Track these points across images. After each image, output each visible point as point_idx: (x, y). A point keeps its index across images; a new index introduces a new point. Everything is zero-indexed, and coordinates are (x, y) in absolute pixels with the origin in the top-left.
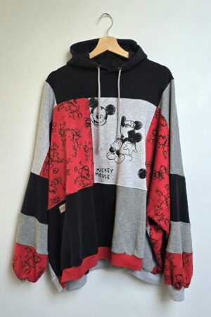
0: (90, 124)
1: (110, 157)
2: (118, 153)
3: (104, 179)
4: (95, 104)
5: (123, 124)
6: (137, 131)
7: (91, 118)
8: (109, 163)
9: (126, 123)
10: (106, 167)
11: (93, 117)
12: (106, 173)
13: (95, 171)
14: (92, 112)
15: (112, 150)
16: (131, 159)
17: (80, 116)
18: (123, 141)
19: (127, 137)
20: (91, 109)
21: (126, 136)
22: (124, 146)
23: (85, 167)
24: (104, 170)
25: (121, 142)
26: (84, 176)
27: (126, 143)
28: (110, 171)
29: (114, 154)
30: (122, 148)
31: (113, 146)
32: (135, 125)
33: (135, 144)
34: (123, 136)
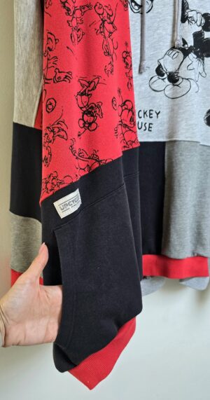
1: (154, 86)
2: (173, 79)
3: (142, 132)
5: (184, 19)
6: (206, 35)
8: (154, 97)
9: (190, 14)
10: (147, 109)
12: (147, 120)
15: (159, 71)
18: (186, 53)
19: (192, 44)
21: (191, 42)
22: (187, 60)
23: (126, 103)
24: (141, 114)
25: (181, 55)
26: (125, 123)
27: (192, 56)
28: (154, 115)
29: (163, 79)
30: (184, 67)
31: (162, 62)
32: (203, 21)
33: (203, 60)
34: (185, 42)
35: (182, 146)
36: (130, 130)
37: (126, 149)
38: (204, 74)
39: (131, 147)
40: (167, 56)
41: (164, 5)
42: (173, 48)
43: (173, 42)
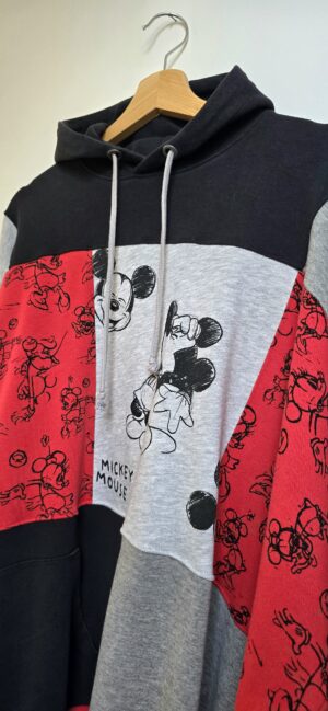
0: (92, 325)
5: (169, 329)
6: (202, 353)
7: (97, 307)
8: (128, 448)
9: (176, 322)
11: (101, 304)
12: (122, 480)
13: (97, 467)
14: (100, 292)
15: (135, 408)
16: (171, 446)
17: (64, 300)
19: (171, 369)
20: (97, 281)
21: (169, 366)
23: (55, 455)
26: (49, 481)
29: (139, 421)
31: (138, 394)
32: (199, 331)
33: (191, 395)
36: (55, 493)
37: (43, 519)
38: (190, 423)
39: (50, 518)
40: (146, 386)
41: (145, 315)
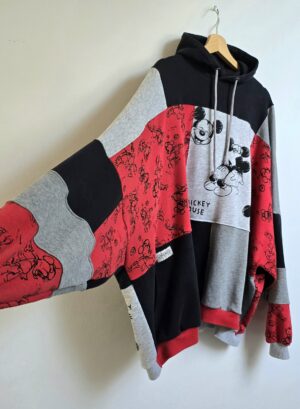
0: (189, 140)
1: (208, 187)
2: (221, 184)
3: (195, 214)
4: (200, 116)
5: (231, 149)
6: (244, 159)
7: (192, 132)
8: (206, 194)
9: (235, 147)
10: (201, 200)
11: (195, 132)
12: (200, 207)
14: (195, 125)
15: (212, 178)
16: (237, 192)
18: (231, 169)
20: (195, 120)
21: (234, 163)
22: (231, 174)
24: (196, 203)
25: (227, 171)
27: (234, 172)
28: (205, 204)
29: (214, 183)
30: (228, 178)
31: (214, 173)
32: (242, 151)
33: (242, 174)
34: (230, 163)
35: (222, 228)
42: (223, 165)
43: (223, 161)
